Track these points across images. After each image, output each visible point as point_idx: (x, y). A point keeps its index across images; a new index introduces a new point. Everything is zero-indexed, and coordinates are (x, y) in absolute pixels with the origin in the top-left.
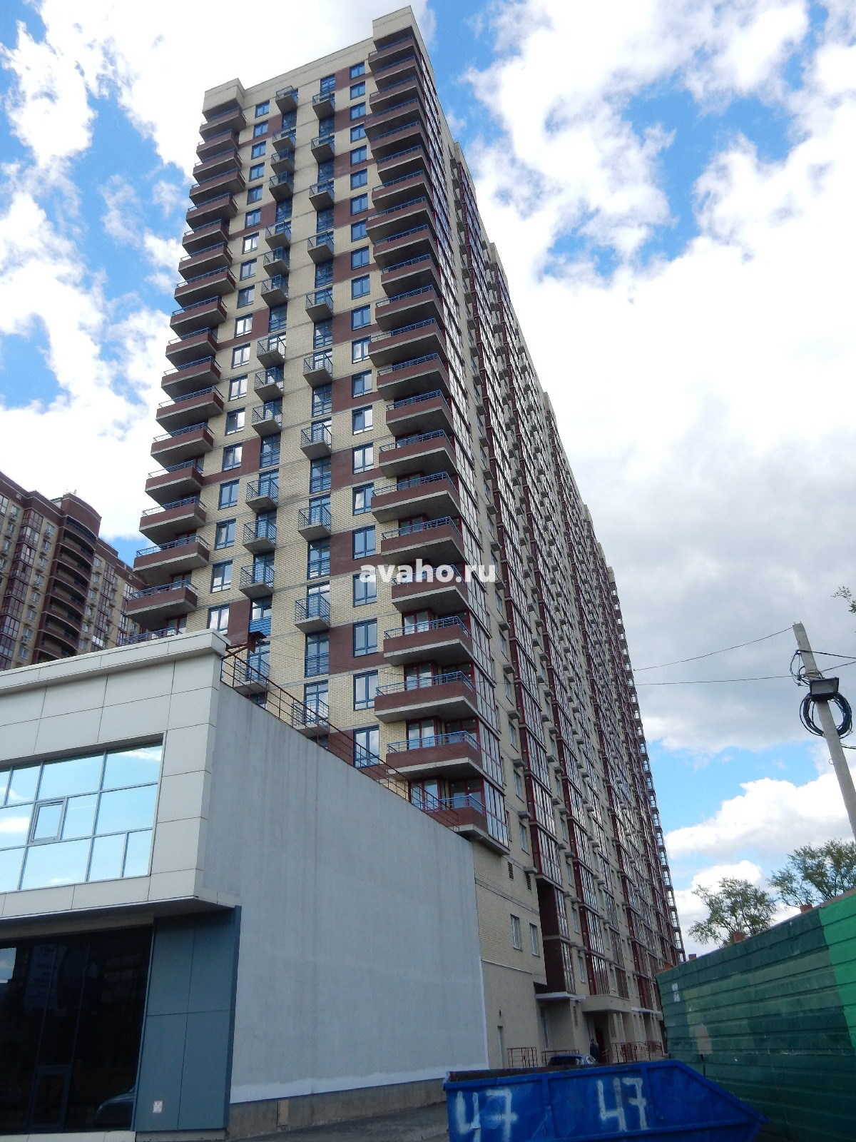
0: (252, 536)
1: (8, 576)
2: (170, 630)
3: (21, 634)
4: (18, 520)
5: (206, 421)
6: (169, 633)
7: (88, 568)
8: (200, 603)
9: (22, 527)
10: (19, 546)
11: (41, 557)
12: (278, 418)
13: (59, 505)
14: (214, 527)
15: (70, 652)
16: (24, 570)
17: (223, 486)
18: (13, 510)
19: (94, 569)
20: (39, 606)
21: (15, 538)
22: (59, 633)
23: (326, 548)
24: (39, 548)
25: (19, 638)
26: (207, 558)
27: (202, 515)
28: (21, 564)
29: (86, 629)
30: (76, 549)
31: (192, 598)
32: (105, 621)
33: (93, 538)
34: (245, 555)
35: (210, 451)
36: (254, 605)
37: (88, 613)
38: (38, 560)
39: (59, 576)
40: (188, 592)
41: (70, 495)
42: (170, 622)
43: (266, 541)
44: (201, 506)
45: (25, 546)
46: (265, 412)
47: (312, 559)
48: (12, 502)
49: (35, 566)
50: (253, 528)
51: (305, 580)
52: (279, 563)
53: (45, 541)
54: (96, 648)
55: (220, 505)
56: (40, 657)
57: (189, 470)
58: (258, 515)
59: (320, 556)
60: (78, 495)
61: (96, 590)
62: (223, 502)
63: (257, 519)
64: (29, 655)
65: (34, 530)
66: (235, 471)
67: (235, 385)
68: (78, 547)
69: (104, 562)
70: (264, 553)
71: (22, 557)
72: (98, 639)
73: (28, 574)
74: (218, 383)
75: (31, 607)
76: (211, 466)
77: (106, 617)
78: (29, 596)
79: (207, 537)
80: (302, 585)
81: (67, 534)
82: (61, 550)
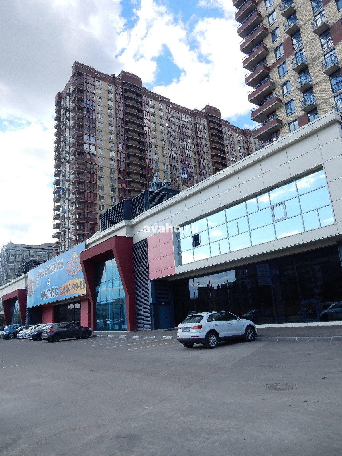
0: (300, 84)
1: (196, 144)
2: (273, 138)
3: (207, 164)
4: (193, 122)
5: (262, 41)
6: (274, 140)
7: (221, 132)
8: (283, 123)
9: (195, 124)
10: (196, 132)
11: (204, 134)
12: (296, 23)
13: (204, 111)
14: (280, 87)
15: (225, 166)
16: (201, 140)
17: (278, 67)
18: (190, 119)
19: (224, 132)
20: (209, 152)
21: (194, 129)
22: (219, 160)
23: (338, 76)
24: (203, 130)
25: (207, 166)
26: (281, 102)
27: (273, 84)
28: (199, 138)
29: (227, 156)
30: (215, 126)
31: (280, 121)
32: (233, 151)
33: (219, 119)
34: (299, 94)
35: (268, 54)
36: (309, 115)
37: (226, 149)
38: (204, 135)
39: (213, 139)
40: (277, 119)
41: (207, 106)
42: (272, 135)
43: (307, 84)
44: (271, 80)
45: (198, 131)
46: (288, 23)
47: (333, 84)
48: (189, 116)
49: (203, 137)
50: (299, 80)
51: (332, 95)
52: (316, 91)
53: (204, 127)
54: (233, 162)
55: (280, 76)
56: (216, 170)
57: (262, 66)
58: (299, 74)
59: (337, 81)
60: (210, 105)
61: (226, 140)
62: (281, 75)
63: (300, 76)
64: (212, 171)
65: (199, 124)
66: (283, 58)
67: (270, 18)
68: (216, 125)
69: (226, 128)
70: (307, 90)
71: (198, 136)
72: (233, 158)
73: (202, 141)
74: (262, 21)
75: (207, 153)
76: (271, 61)
77: (233, 149)
78: (205, 149)
79: (278, 93)
80: (331, 97)
81: (211, 121)
82: (210, 128)
